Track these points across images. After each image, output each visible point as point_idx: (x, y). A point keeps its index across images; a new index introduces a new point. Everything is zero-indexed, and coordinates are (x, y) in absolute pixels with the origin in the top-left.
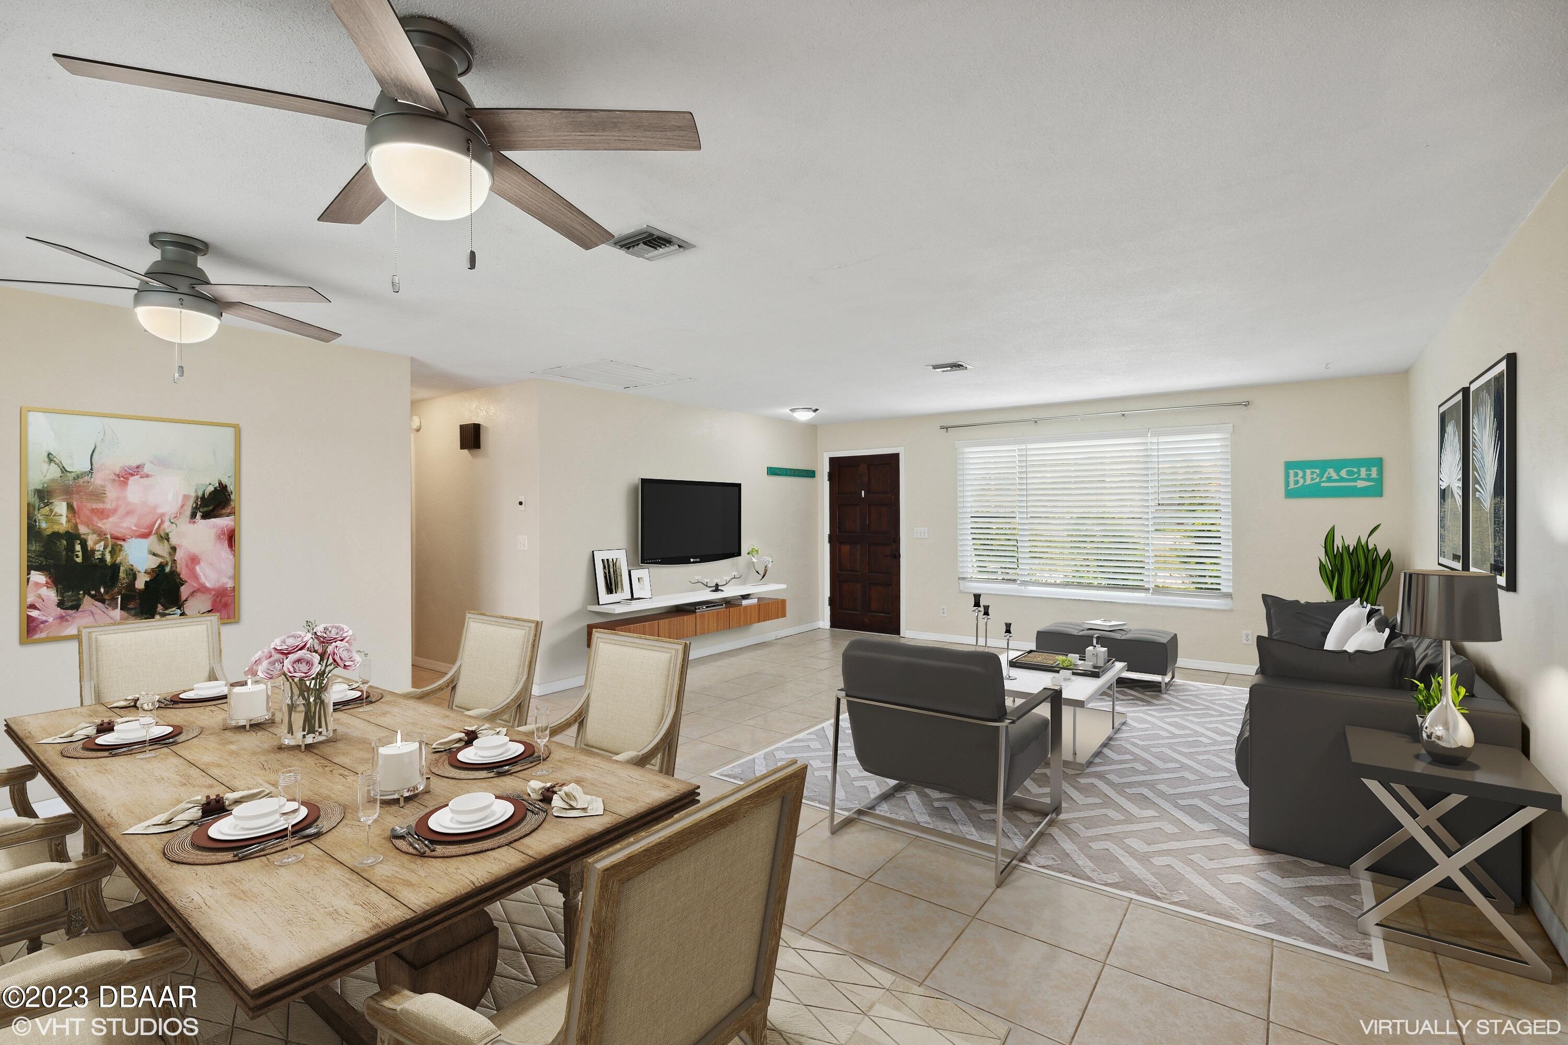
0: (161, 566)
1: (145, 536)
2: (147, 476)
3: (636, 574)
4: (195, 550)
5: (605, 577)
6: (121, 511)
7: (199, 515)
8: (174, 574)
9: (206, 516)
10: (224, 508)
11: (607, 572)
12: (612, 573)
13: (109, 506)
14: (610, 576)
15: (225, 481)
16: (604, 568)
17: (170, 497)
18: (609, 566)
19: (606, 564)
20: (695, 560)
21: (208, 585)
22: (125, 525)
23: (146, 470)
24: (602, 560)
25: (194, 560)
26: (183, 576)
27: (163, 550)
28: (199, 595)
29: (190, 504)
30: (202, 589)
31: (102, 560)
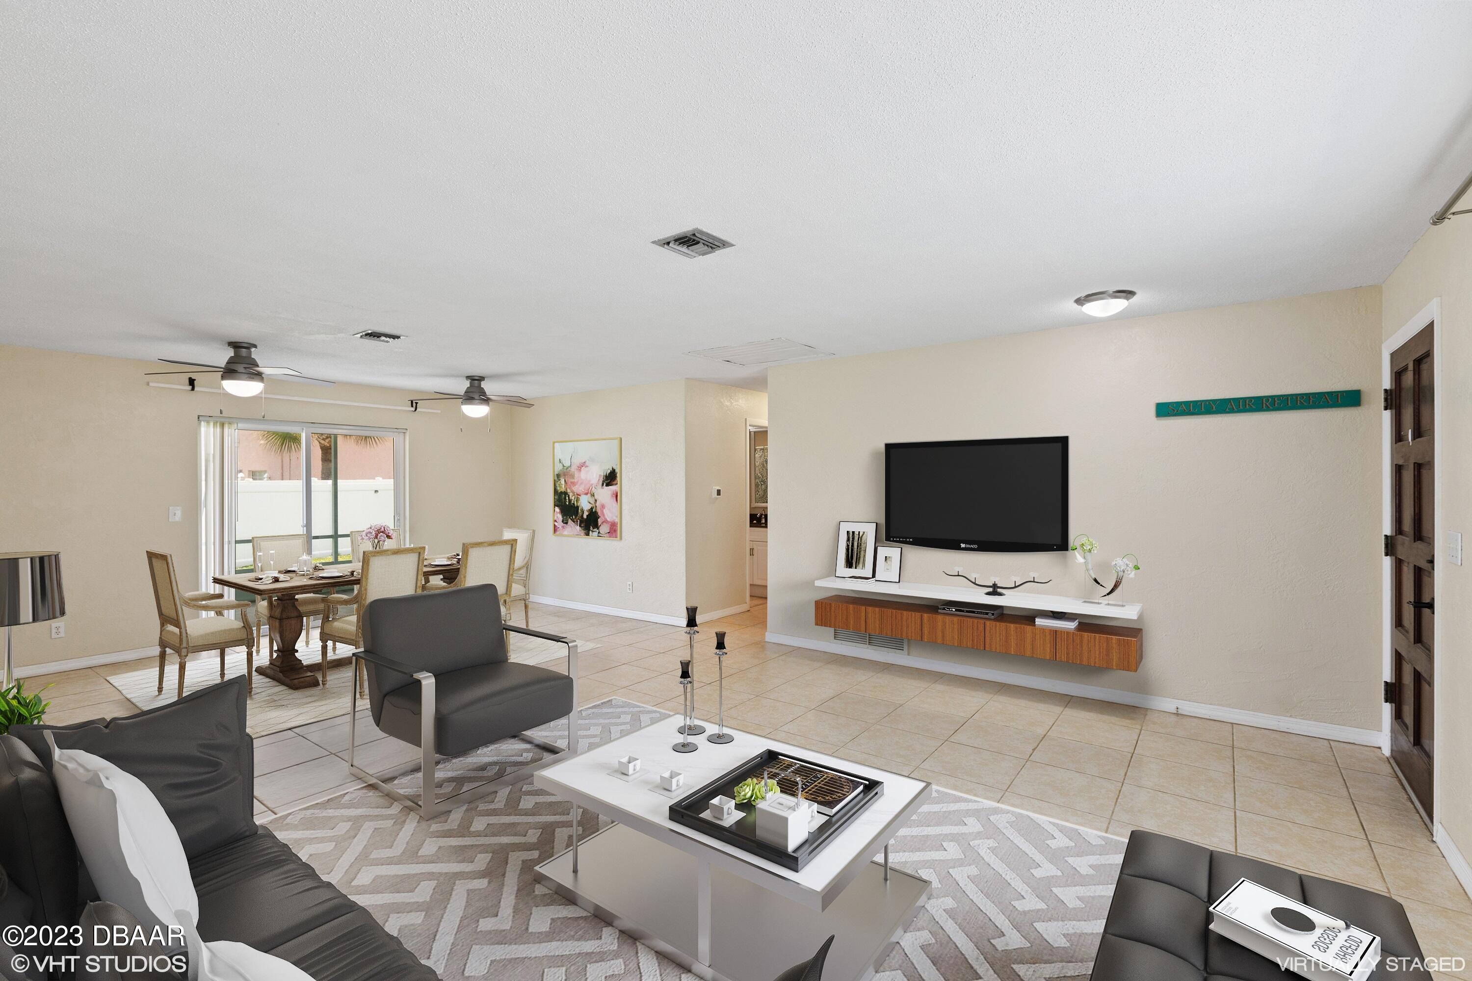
0: (592, 508)
1: (586, 494)
2: (587, 466)
3: (883, 552)
4: (604, 502)
5: (848, 550)
6: (579, 483)
7: (605, 484)
8: (596, 512)
9: (607, 485)
10: (614, 481)
11: (851, 544)
12: (855, 546)
13: (576, 480)
14: (852, 550)
15: (615, 467)
16: (848, 540)
17: (595, 476)
18: (853, 538)
19: (851, 536)
20: (968, 546)
21: (608, 519)
22: (580, 489)
23: (587, 464)
24: (848, 532)
25: (603, 507)
26: (599, 514)
27: (592, 501)
28: (604, 523)
29: (602, 479)
30: (606, 521)
31: (574, 504)
